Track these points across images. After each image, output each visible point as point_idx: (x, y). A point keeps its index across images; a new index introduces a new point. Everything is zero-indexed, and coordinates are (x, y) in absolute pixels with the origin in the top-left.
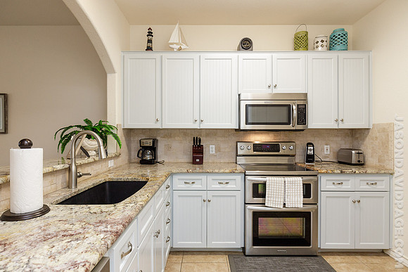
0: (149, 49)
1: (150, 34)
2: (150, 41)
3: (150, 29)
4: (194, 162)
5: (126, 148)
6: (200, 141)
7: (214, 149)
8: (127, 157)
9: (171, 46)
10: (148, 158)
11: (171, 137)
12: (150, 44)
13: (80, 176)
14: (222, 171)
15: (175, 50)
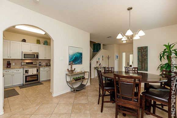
6: (10, 62)
7: (14, 64)
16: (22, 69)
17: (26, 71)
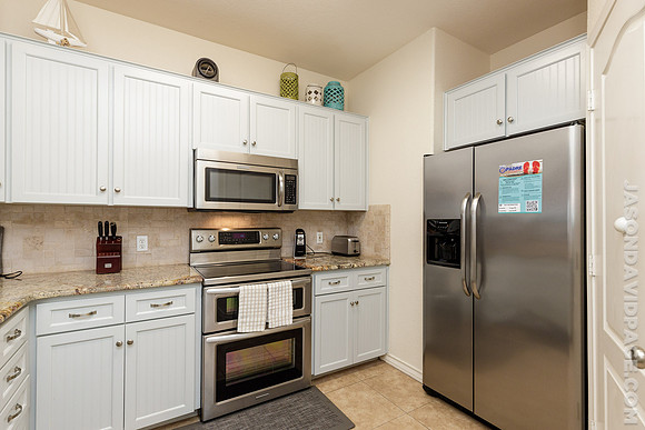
4: (99, 271)
6: (114, 229)
7: (146, 243)
9: (39, 31)
11: (42, 222)
15: (51, 42)
16: (192, 293)
17: (221, 302)
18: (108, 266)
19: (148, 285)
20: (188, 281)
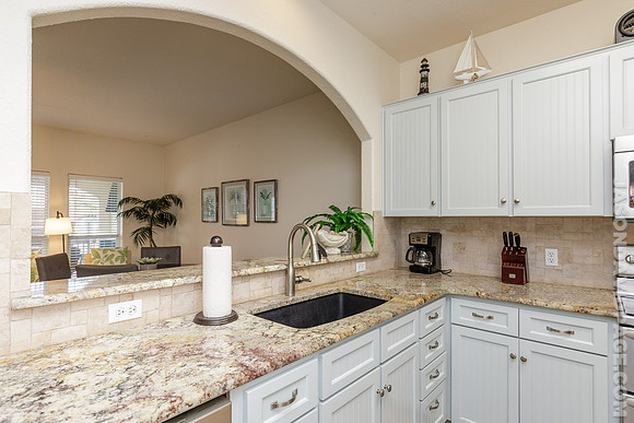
0: (424, 91)
1: (425, 68)
2: (424, 80)
3: (425, 60)
4: (505, 279)
5: (392, 245)
6: (518, 239)
7: (556, 257)
8: (393, 260)
9: (457, 77)
10: (423, 262)
11: (464, 231)
12: (424, 84)
13: (300, 281)
14: (555, 305)
15: (466, 82)
16: (603, 328)
18: (512, 276)
19: (543, 304)
20: (594, 312)
